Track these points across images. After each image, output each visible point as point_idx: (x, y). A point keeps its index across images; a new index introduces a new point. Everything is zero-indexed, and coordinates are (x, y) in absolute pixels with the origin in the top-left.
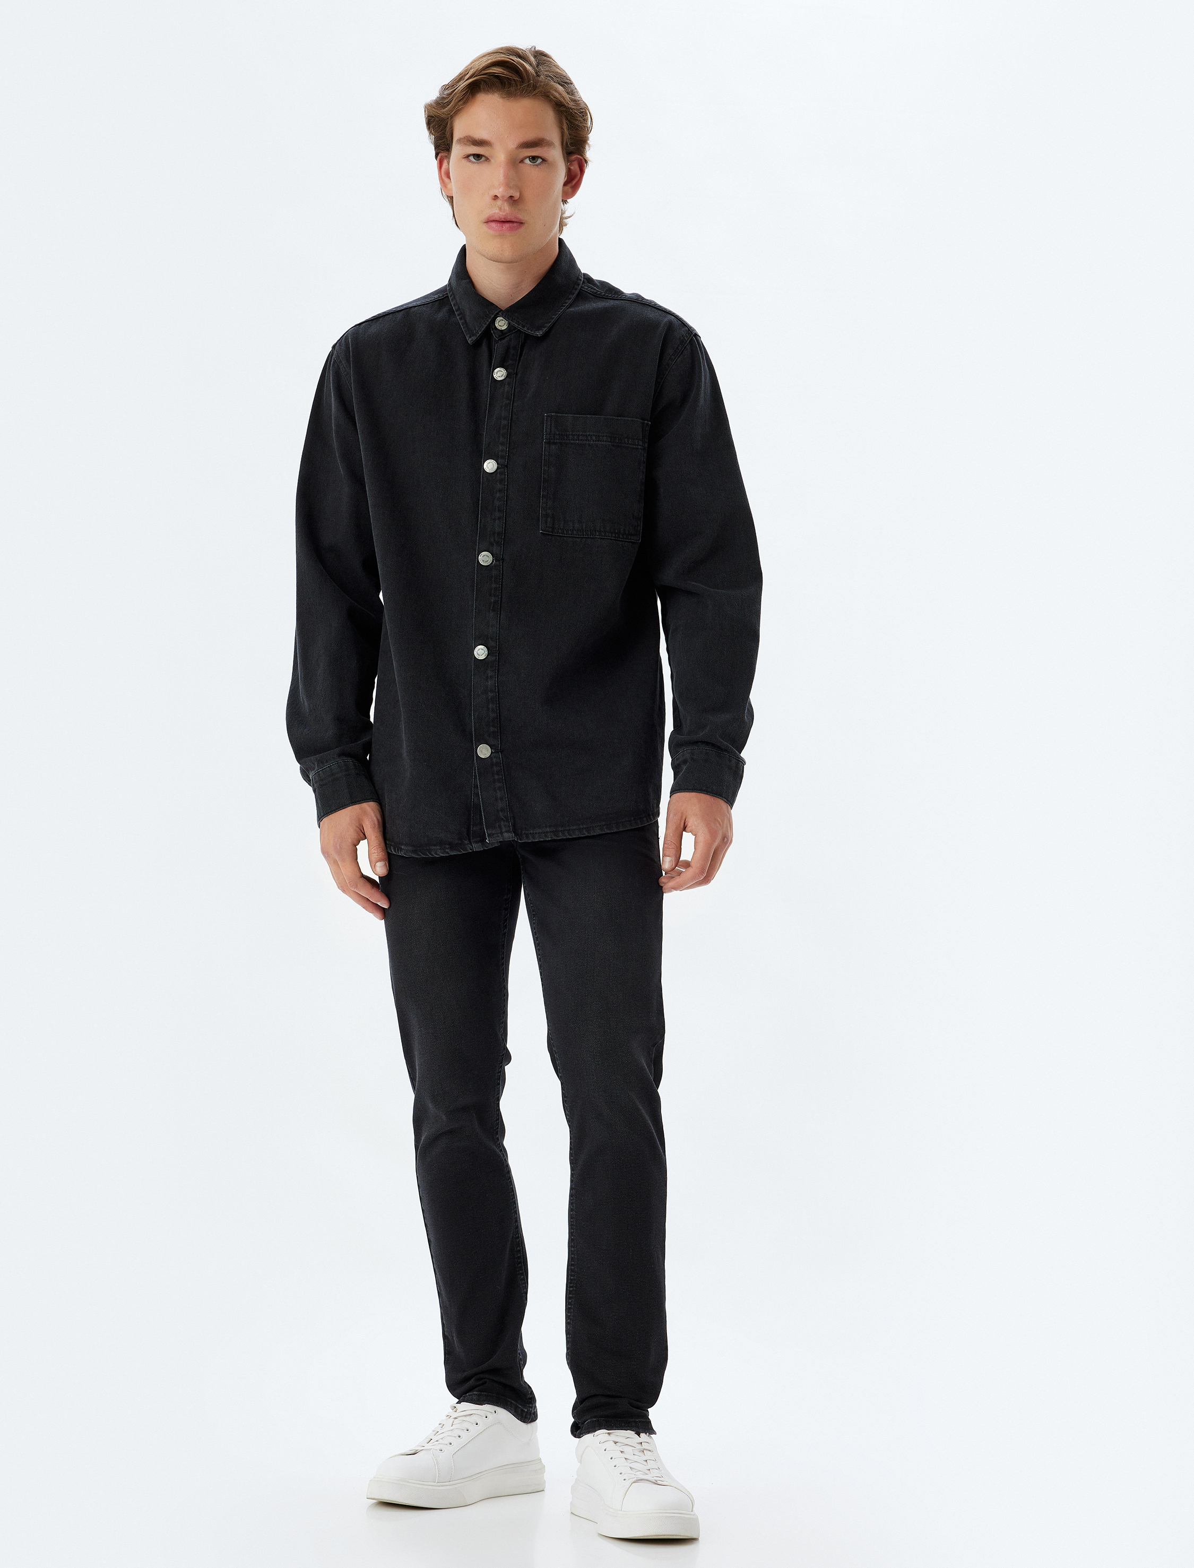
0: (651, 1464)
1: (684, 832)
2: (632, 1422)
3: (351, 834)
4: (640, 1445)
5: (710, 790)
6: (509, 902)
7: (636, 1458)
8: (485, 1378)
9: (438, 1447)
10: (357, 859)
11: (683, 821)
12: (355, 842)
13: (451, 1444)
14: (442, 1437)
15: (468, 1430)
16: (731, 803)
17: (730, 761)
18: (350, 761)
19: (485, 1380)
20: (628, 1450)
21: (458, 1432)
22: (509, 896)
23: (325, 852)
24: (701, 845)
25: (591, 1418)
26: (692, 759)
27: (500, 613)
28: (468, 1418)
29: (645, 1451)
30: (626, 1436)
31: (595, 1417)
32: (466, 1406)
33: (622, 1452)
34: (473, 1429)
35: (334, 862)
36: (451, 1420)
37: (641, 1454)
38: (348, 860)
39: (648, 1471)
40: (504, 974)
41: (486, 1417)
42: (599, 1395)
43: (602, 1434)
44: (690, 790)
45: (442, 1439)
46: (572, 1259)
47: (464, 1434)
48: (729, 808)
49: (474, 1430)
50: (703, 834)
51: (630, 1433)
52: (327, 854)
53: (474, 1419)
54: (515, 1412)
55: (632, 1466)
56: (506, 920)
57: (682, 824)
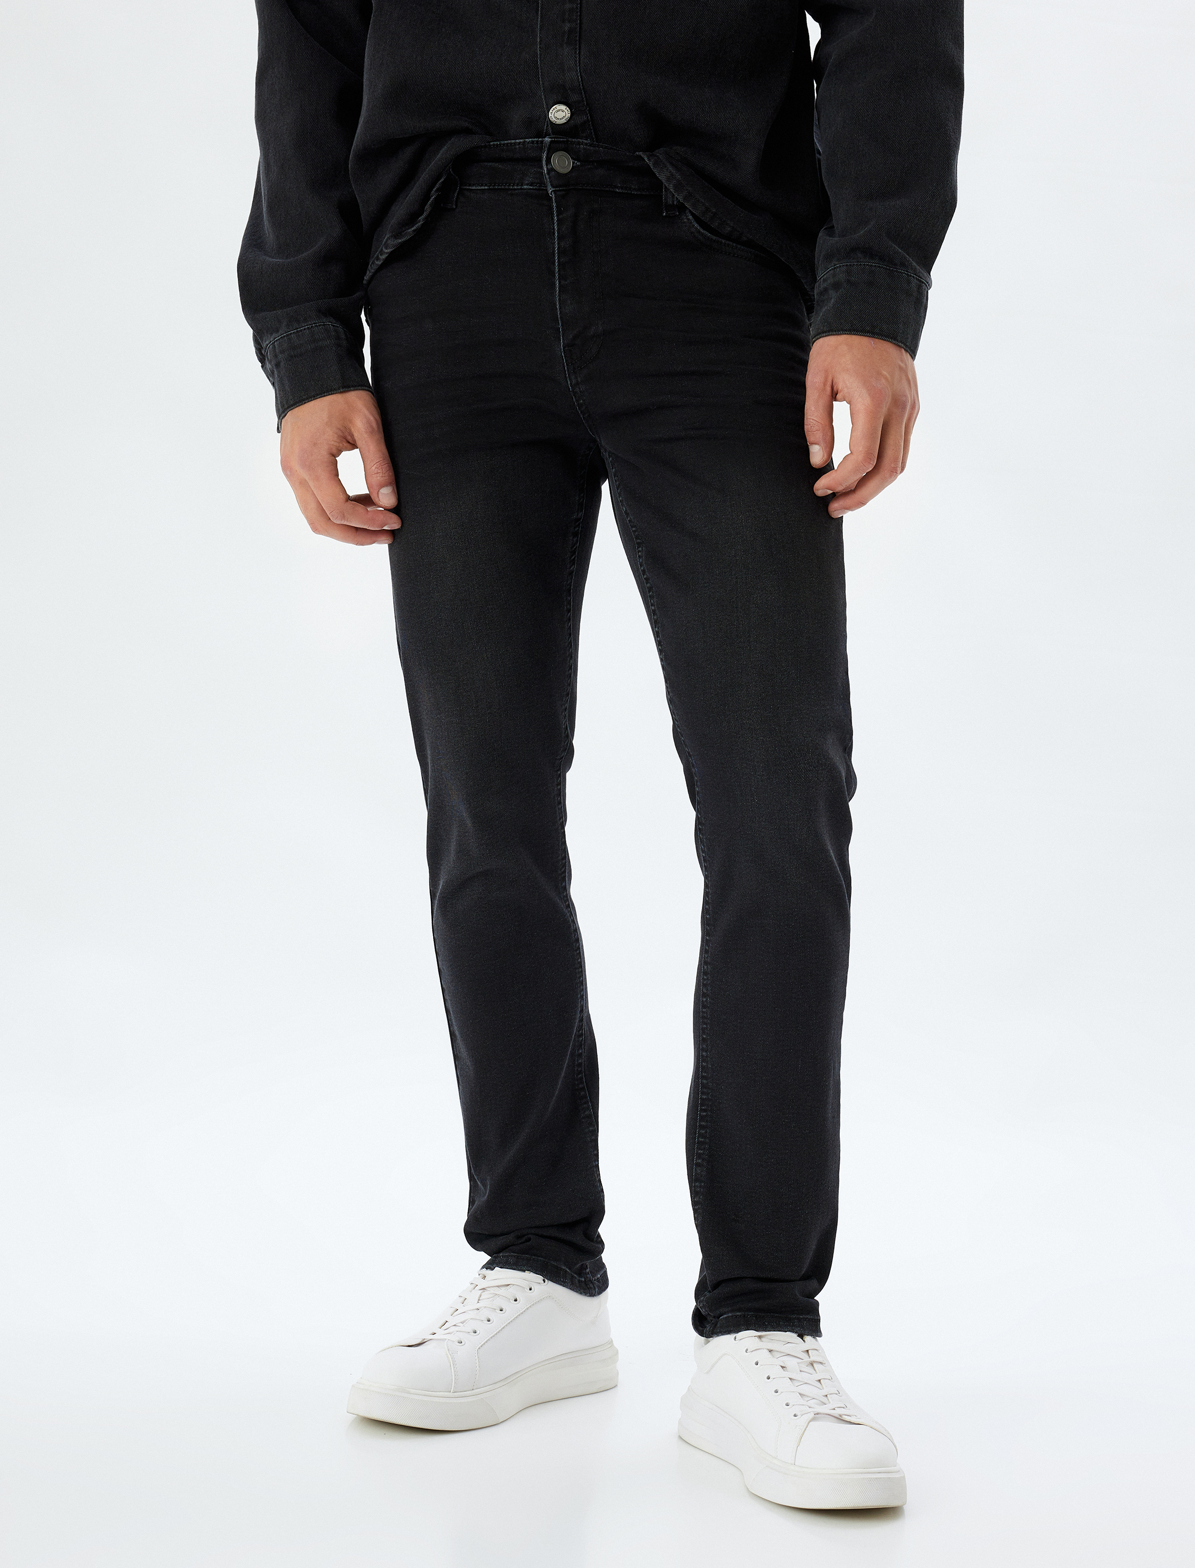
0: (827, 1387)
1: (834, 402)
2: (795, 1318)
3: (330, 437)
4: (805, 1355)
5: (877, 330)
6: (579, 524)
7: (804, 1377)
8: (528, 1234)
9: (455, 1338)
10: (337, 475)
11: (829, 384)
12: (334, 451)
13: (475, 1332)
14: (463, 1320)
15: (501, 1310)
16: (911, 350)
17: (909, 282)
18: (330, 323)
19: (529, 1236)
20: (791, 1362)
21: (485, 1314)
22: (580, 514)
23: (286, 467)
24: (862, 419)
25: (732, 1311)
26: (849, 281)
27: (580, 47)
28: (502, 1291)
29: (815, 1365)
30: (784, 1340)
31: (739, 1310)
32: (502, 1275)
33: (783, 1367)
34: (510, 1308)
35: (301, 483)
36: (477, 1293)
37: (810, 1369)
38: (324, 475)
39: (825, 1398)
40: (570, 635)
41: (530, 1289)
42: (746, 1278)
43: (748, 1337)
44: (846, 330)
45: (462, 1323)
46: (702, 1069)
47: (496, 1317)
48: (907, 356)
49: (512, 1310)
50: (864, 400)
51: (791, 1336)
52: (291, 472)
53: (511, 1292)
54: (572, 1284)
55: (802, 1392)
56: (574, 552)
57: (829, 389)
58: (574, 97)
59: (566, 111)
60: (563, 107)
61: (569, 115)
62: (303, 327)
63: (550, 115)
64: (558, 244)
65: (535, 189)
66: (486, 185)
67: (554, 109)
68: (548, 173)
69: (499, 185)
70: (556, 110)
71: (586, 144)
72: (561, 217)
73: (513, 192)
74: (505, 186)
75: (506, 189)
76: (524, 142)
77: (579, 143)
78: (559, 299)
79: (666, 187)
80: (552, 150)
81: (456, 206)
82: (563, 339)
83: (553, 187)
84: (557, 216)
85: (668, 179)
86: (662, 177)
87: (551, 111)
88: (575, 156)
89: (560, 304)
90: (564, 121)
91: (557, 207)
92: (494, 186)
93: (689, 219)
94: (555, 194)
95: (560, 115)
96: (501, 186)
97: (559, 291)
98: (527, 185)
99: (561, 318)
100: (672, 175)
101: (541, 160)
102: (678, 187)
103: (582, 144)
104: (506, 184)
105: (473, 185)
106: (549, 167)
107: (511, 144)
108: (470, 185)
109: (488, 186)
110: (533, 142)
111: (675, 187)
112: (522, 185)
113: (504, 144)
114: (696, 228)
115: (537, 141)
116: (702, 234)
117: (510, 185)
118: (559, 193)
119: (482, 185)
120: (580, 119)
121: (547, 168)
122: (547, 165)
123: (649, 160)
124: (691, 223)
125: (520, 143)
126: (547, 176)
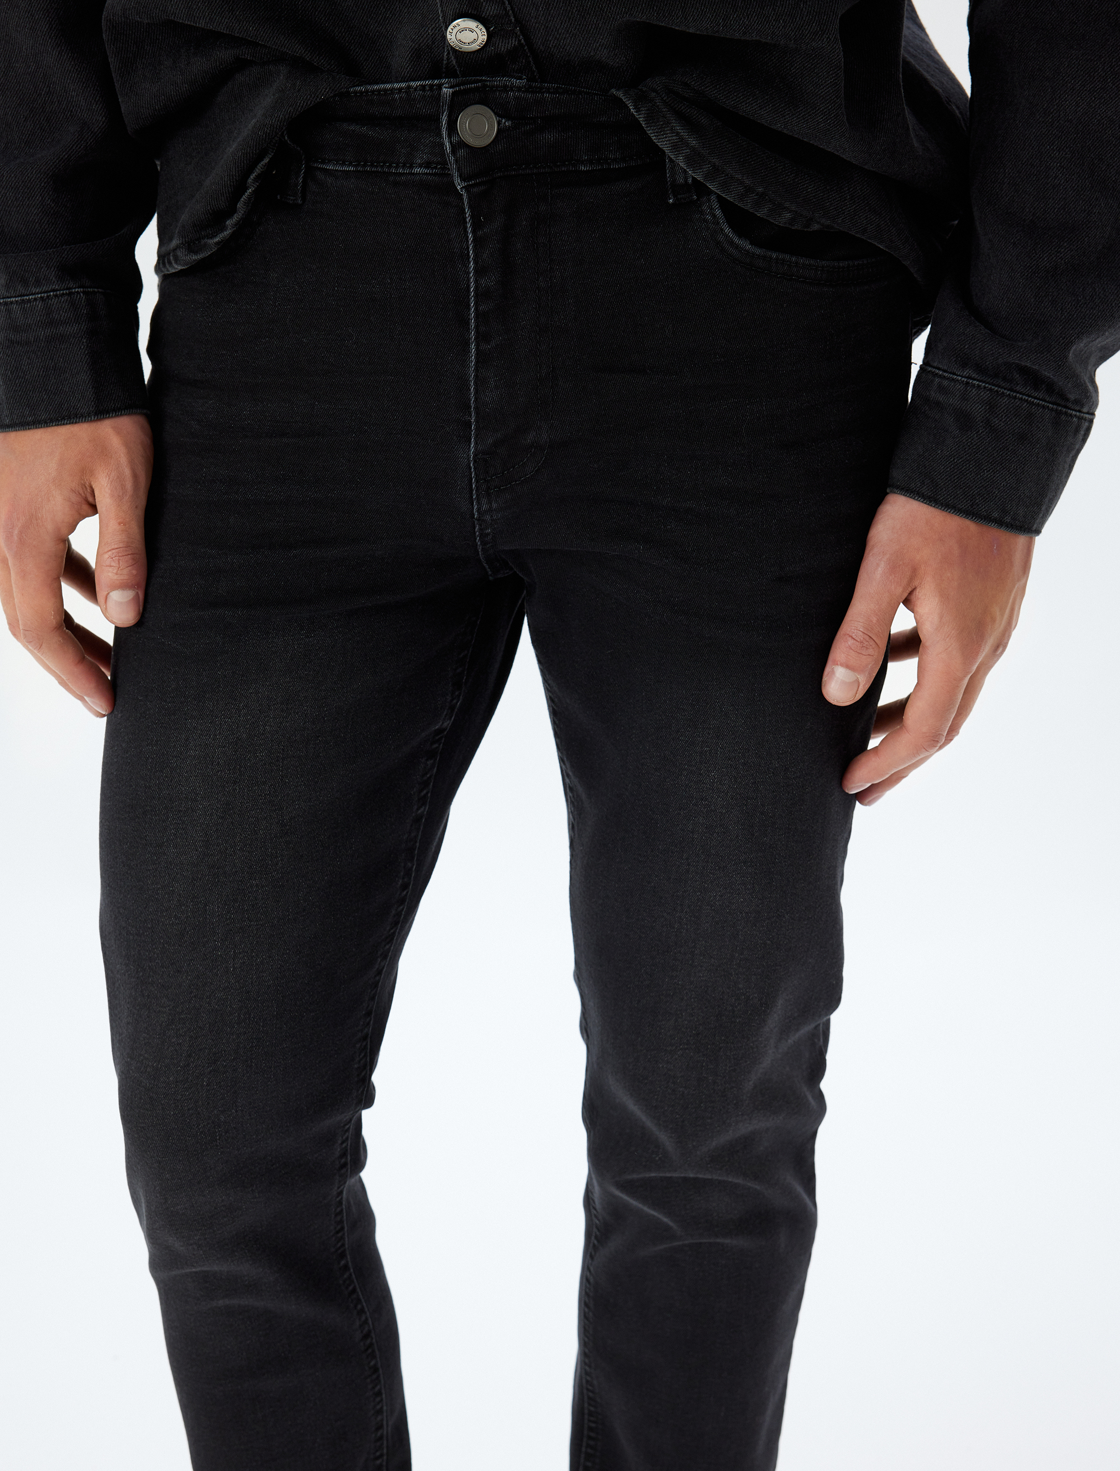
58: (490, 10)
59: (477, 30)
60: (472, 24)
61: (485, 37)
62: (32, 294)
63: (449, 37)
64: (476, 281)
65: (435, 174)
66: (350, 164)
67: (455, 27)
68: (454, 152)
69: (372, 165)
70: (458, 28)
71: (519, 89)
72: (480, 233)
73: (398, 179)
74: (382, 167)
75: (384, 172)
76: (409, 87)
77: (505, 89)
78: (476, 376)
79: (671, 160)
80: (457, 106)
81: (304, 198)
82: (476, 443)
83: (463, 179)
84: (474, 232)
85: (675, 147)
86: (664, 144)
87: (449, 29)
88: (501, 111)
89: (475, 383)
90: (475, 47)
91: (472, 216)
92: (365, 165)
93: (714, 216)
94: (468, 191)
95: (467, 37)
96: (377, 166)
97: (477, 362)
98: (420, 166)
99: (476, 408)
100: (682, 139)
101: (438, 120)
102: (694, 160)
103: (512, 90)
104: (384, 163)
105: (330, 161)
106: (455, 139)
107: (385, 90)
108: (323, 162)
109: (354, 166)
110: (423, 87)
111: (689, 160)
112: (411, 167)
113: (373, 91)
114: (727, 236)
115: (431, 86)
116: (737, 247)
117: (390, 166)
118: (475, 190)
119: (343, 164)
120: (504, 46)
121: (451, 142)
122: (450, 136)
123: (638, 110)
124: (718, 223)
125: (400, 89)
126: (452, 159)
